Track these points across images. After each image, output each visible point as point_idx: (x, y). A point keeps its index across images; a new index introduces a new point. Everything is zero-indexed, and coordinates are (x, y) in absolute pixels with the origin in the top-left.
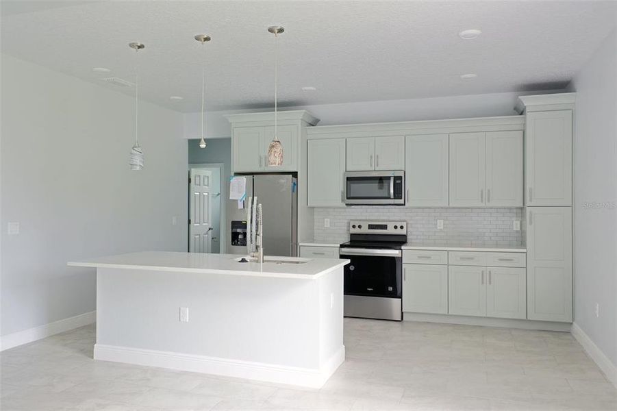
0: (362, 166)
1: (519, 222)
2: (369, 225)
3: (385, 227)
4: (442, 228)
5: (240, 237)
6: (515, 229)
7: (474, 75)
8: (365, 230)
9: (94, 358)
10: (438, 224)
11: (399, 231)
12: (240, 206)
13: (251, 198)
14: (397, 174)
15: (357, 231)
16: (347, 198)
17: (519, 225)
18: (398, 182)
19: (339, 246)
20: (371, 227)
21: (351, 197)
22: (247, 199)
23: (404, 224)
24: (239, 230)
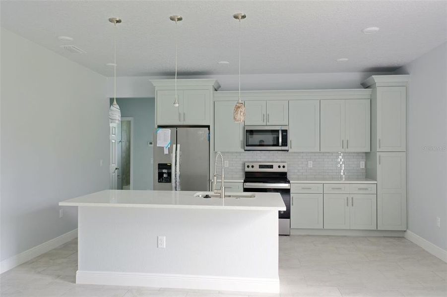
0: (257, 122)
1: (364, 163)
2: (260, 165)
3: (271, 167)
4: (311, 167)
5: (165, 176)
6: (361, 167)
7: (346, 59)
8: (257, 169)
9: (77, 283)
10: (309, 164)
11: (281, 170)
12: (166, 152)
13: (174, 146)
14: (284, 128)
15: (250, 170)
16: (247, 146)
17: (364, 165)
18: (284, 134)
19: (243, 181)
20: (261, 167)
21: (248, 145)
22: (172, 146)
23: (285, 164)
24: (164, 171)
